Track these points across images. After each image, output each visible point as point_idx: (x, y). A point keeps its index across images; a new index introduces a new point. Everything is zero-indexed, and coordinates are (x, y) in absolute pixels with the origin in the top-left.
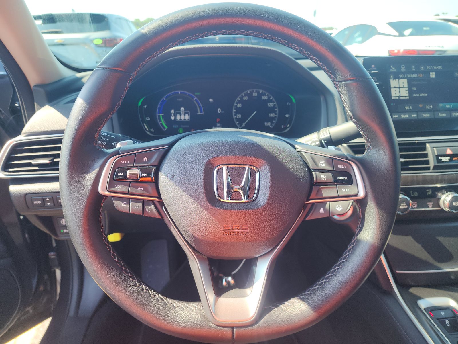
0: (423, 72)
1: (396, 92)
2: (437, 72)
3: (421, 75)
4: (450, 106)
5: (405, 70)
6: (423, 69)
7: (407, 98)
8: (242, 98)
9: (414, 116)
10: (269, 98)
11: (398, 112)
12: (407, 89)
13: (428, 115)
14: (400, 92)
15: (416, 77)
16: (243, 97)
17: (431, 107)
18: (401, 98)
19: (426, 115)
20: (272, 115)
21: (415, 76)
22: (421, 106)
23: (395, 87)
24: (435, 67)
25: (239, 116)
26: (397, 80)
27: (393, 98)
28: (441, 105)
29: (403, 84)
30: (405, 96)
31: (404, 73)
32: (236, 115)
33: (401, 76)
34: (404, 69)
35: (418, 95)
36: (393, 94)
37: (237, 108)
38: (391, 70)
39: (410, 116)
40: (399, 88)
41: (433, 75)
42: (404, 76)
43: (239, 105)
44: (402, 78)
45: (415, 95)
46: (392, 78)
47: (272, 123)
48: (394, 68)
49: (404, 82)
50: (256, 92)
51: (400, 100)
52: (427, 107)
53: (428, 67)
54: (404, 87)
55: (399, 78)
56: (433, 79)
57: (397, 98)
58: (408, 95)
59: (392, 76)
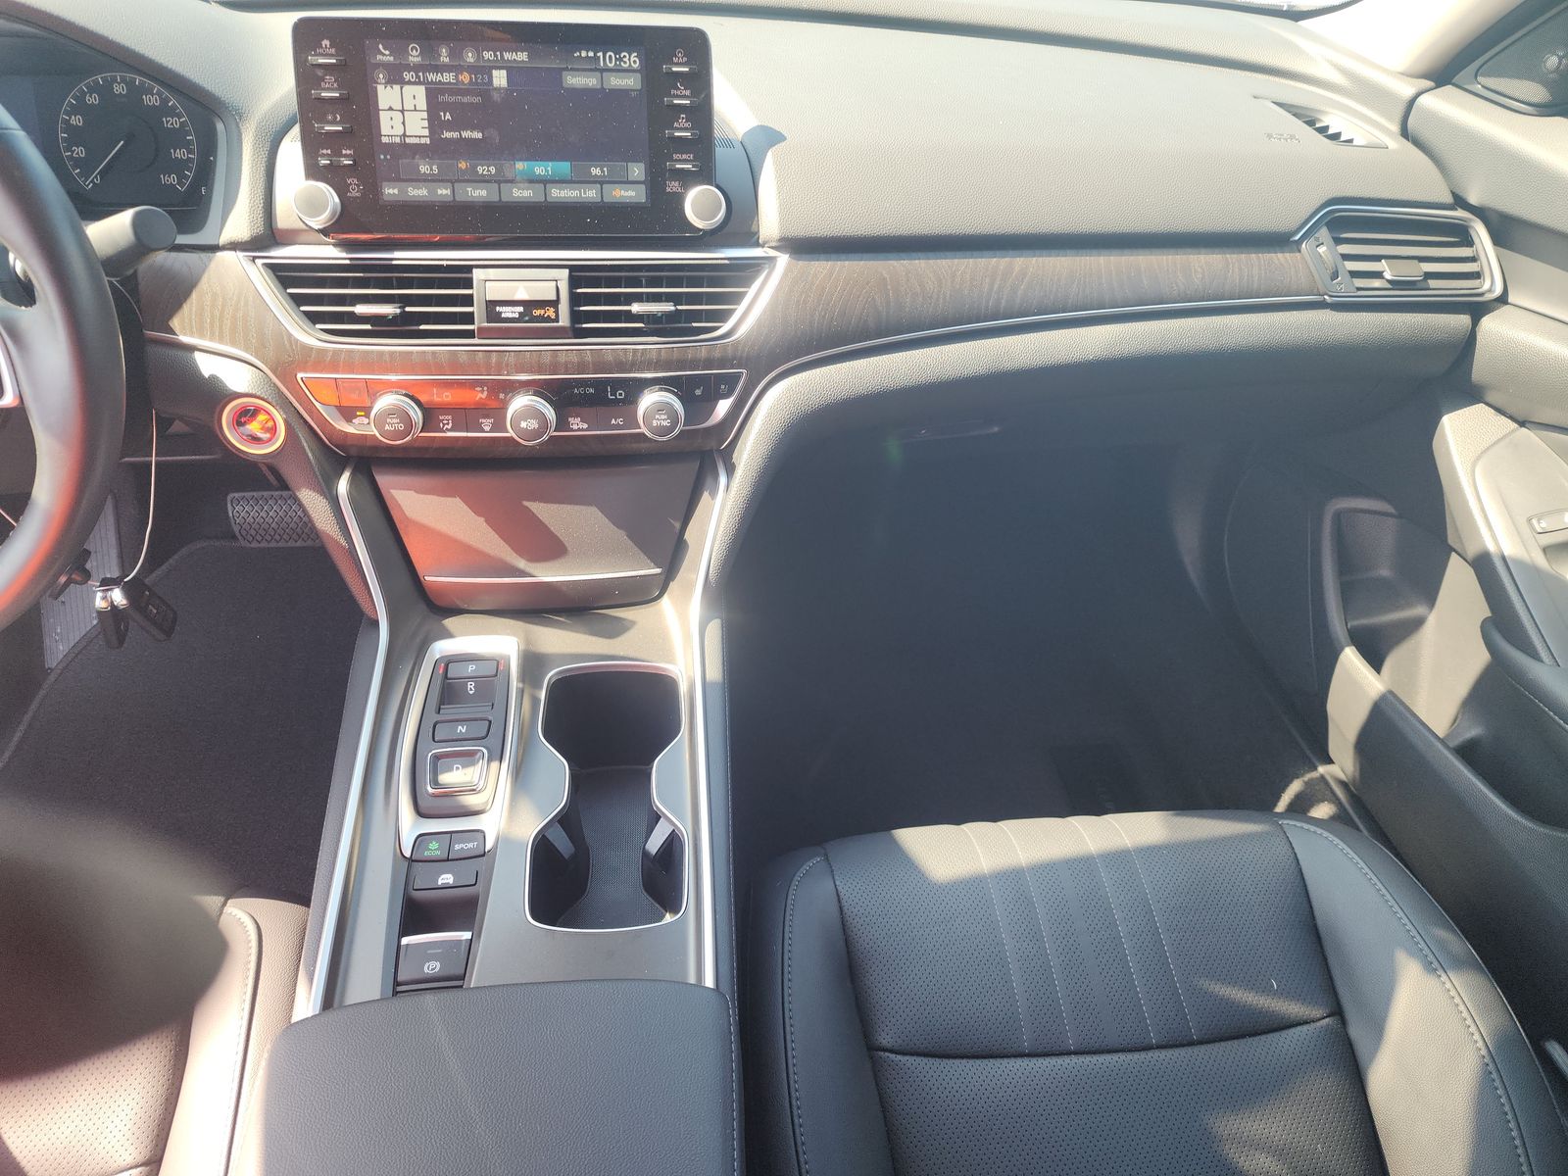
0: (472, 69)
1: (391, 123)
2: (512, 70)
3: (465, 78)
4: (547, 171)
5: (419, 59)
6: (472, 60)
7: (423, 141)
8: (80, 98)
9: (444, 192)
10: (164, 101)
11: (398, 179)
12: (425, 115)
13: (484, 193)
14: (403, 123)
15: (450, 83)
16: (84, 94)
17: (493, 170)
18: (408, 140)
19: (478, 193)
20: (180, 154)
21: (448, 77)
22: (463, 165)
23: (391, 109)
24: (507, 56)
25: (79, 152)
26: (397, 88)
27: (385, 140)
28: (520, 165)
29: (414, 102)
30: (420, 137)
31: (417, 68)
32: (68, 149)
33: (407, 76)
34: (417, 56)
35: (455, 135)
36: (385, 129)
37: (69, 128)
38: (379, 57)
39: (432, 192)
40: (402, 111)
41: (500, 78)
42: (418, 77)
43: (77, 120)
44: (410, 83)
45: (447, 135)
46: (384, 81)
47: (181, 178)
48: (387, 52)
49: (417, 96)
50: (122, 81)
51: (404, 146)
52: (480, 170)
53: (488, 55)
54: (415, 110)
55: (402, 82)
56: (498, 89)
57: (398, 140)
58: (426, 132)
59: (381, 76)
